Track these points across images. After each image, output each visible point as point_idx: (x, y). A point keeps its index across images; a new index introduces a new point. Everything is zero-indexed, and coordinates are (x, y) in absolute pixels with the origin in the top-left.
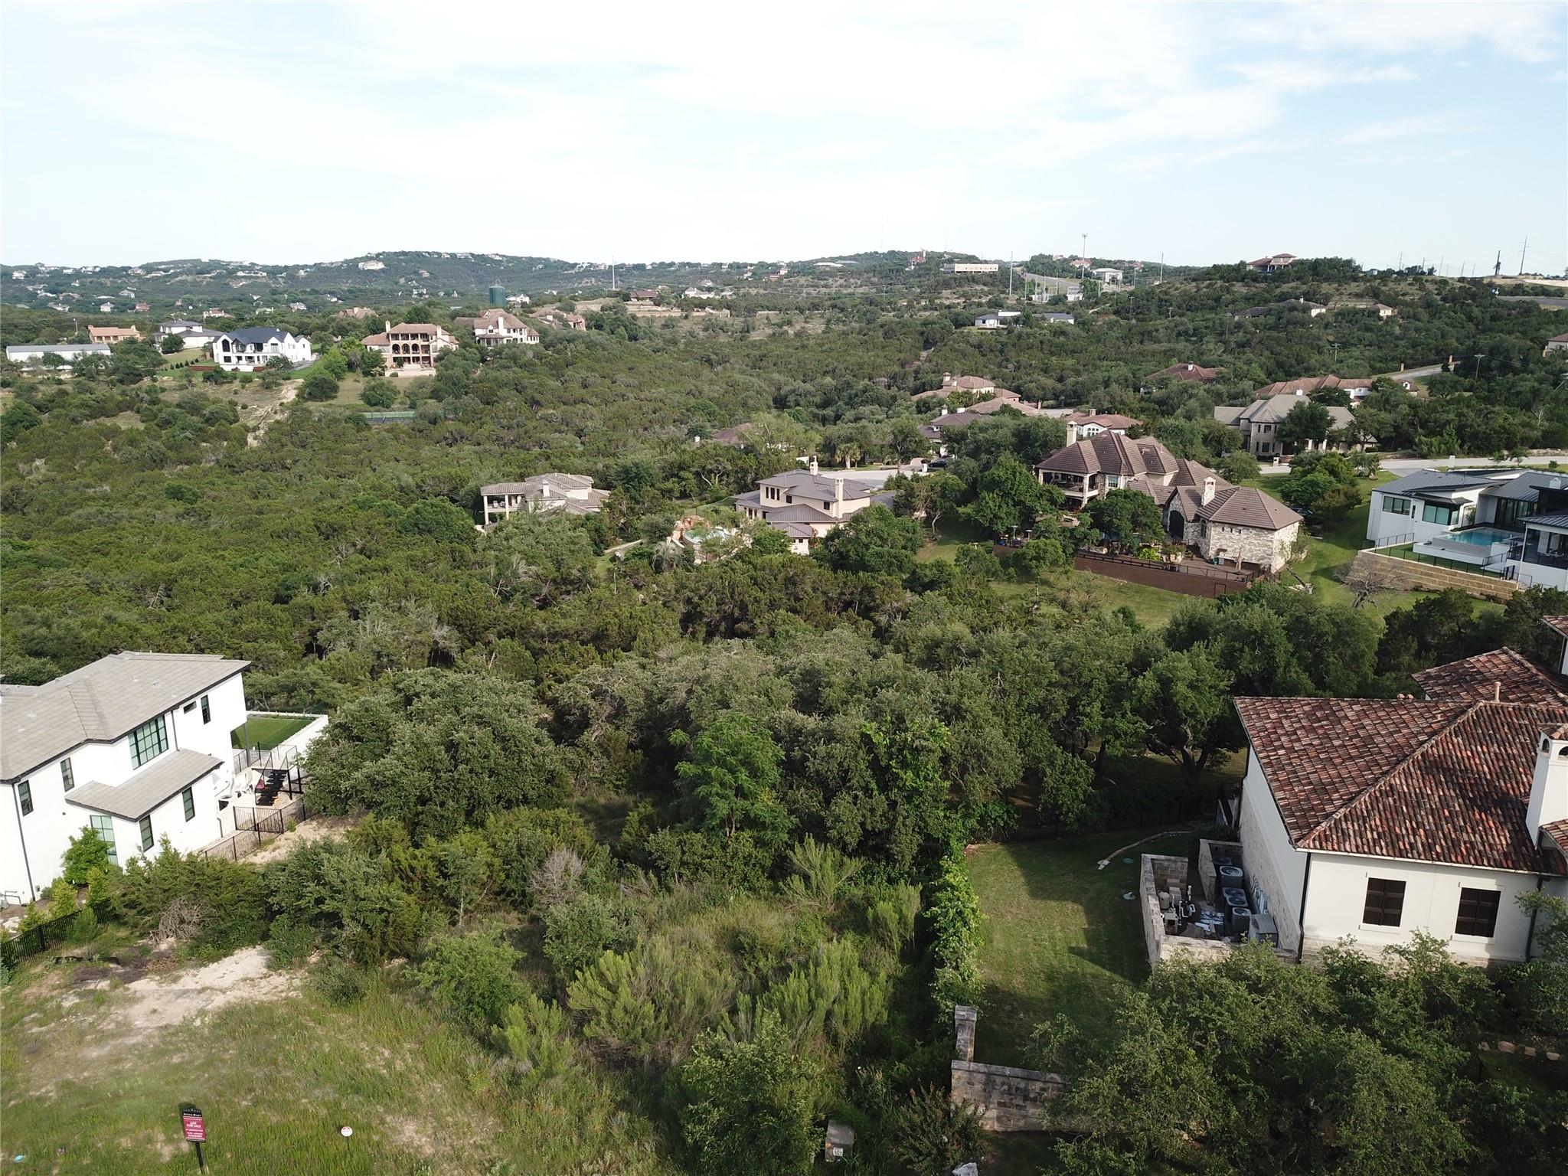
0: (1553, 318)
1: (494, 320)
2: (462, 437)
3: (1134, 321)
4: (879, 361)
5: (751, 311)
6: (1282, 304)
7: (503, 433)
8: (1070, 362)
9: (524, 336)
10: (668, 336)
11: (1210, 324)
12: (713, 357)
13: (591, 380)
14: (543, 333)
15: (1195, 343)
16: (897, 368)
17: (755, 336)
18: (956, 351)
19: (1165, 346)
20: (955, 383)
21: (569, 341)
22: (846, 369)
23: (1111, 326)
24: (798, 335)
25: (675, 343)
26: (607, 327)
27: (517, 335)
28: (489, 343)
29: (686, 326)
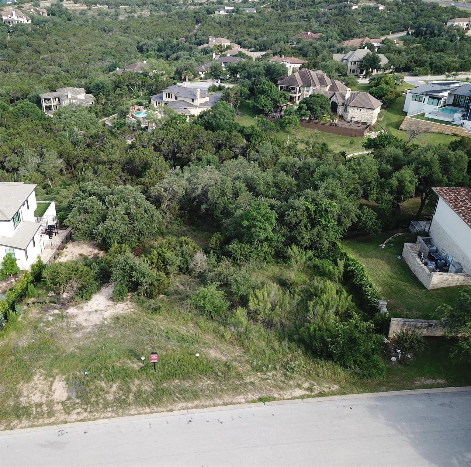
0: (445, 10)
1: (10, 12)
2: (10, 69)
3: (280, 11)
4: (180, 30)
5: (117, 6)
6: (341, 4)
7: (27, 66)
8: (258, 31)
9: (25, 20)
10: (84, 18)
11: (313, 13)
12: (106, 28)
13: (59, 41)
14: (32, 18)
15: (307, 21)
16: (187, 33)
17: (121, 18)
18: (210, 25)
19: (295, 23)
20: (214, 41)
21: (45, 22)
22: (166, 34)
23: (271, 13)
24: (139, 17)
25: (88, 22)
26: (57, 14)
27: (21, 19)
28: (9, 23)
29: (90, 13)
